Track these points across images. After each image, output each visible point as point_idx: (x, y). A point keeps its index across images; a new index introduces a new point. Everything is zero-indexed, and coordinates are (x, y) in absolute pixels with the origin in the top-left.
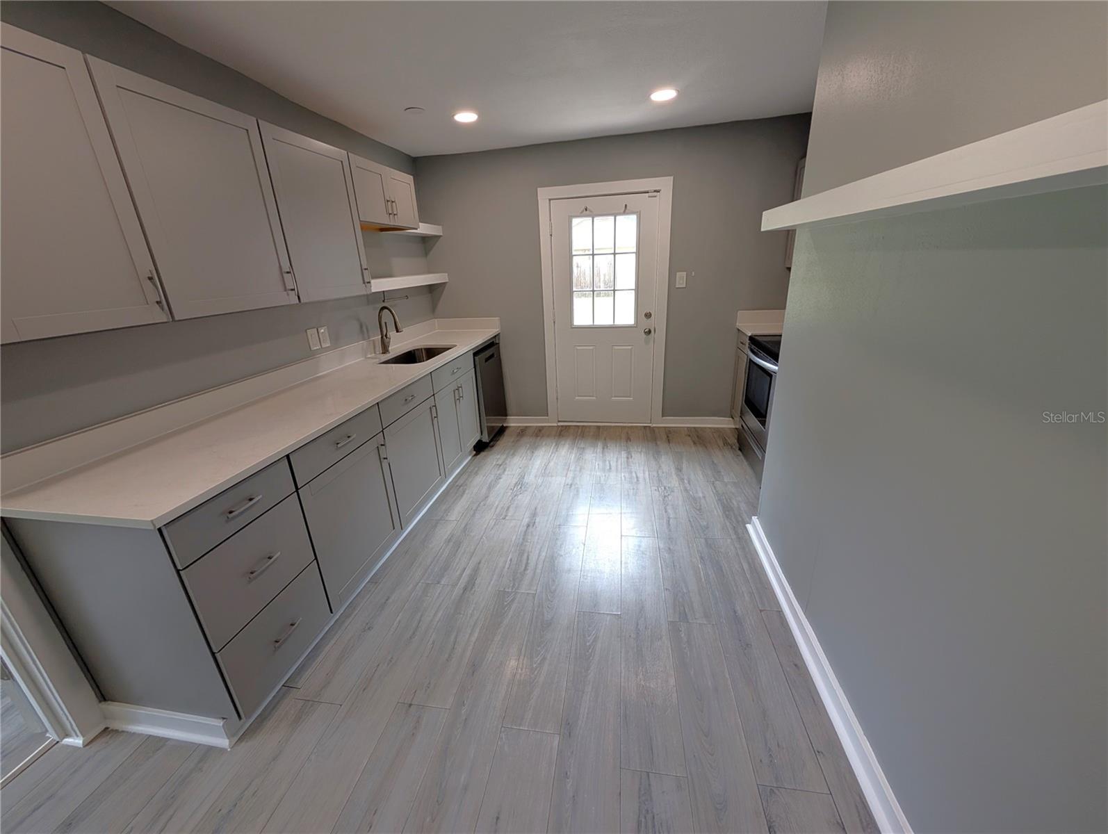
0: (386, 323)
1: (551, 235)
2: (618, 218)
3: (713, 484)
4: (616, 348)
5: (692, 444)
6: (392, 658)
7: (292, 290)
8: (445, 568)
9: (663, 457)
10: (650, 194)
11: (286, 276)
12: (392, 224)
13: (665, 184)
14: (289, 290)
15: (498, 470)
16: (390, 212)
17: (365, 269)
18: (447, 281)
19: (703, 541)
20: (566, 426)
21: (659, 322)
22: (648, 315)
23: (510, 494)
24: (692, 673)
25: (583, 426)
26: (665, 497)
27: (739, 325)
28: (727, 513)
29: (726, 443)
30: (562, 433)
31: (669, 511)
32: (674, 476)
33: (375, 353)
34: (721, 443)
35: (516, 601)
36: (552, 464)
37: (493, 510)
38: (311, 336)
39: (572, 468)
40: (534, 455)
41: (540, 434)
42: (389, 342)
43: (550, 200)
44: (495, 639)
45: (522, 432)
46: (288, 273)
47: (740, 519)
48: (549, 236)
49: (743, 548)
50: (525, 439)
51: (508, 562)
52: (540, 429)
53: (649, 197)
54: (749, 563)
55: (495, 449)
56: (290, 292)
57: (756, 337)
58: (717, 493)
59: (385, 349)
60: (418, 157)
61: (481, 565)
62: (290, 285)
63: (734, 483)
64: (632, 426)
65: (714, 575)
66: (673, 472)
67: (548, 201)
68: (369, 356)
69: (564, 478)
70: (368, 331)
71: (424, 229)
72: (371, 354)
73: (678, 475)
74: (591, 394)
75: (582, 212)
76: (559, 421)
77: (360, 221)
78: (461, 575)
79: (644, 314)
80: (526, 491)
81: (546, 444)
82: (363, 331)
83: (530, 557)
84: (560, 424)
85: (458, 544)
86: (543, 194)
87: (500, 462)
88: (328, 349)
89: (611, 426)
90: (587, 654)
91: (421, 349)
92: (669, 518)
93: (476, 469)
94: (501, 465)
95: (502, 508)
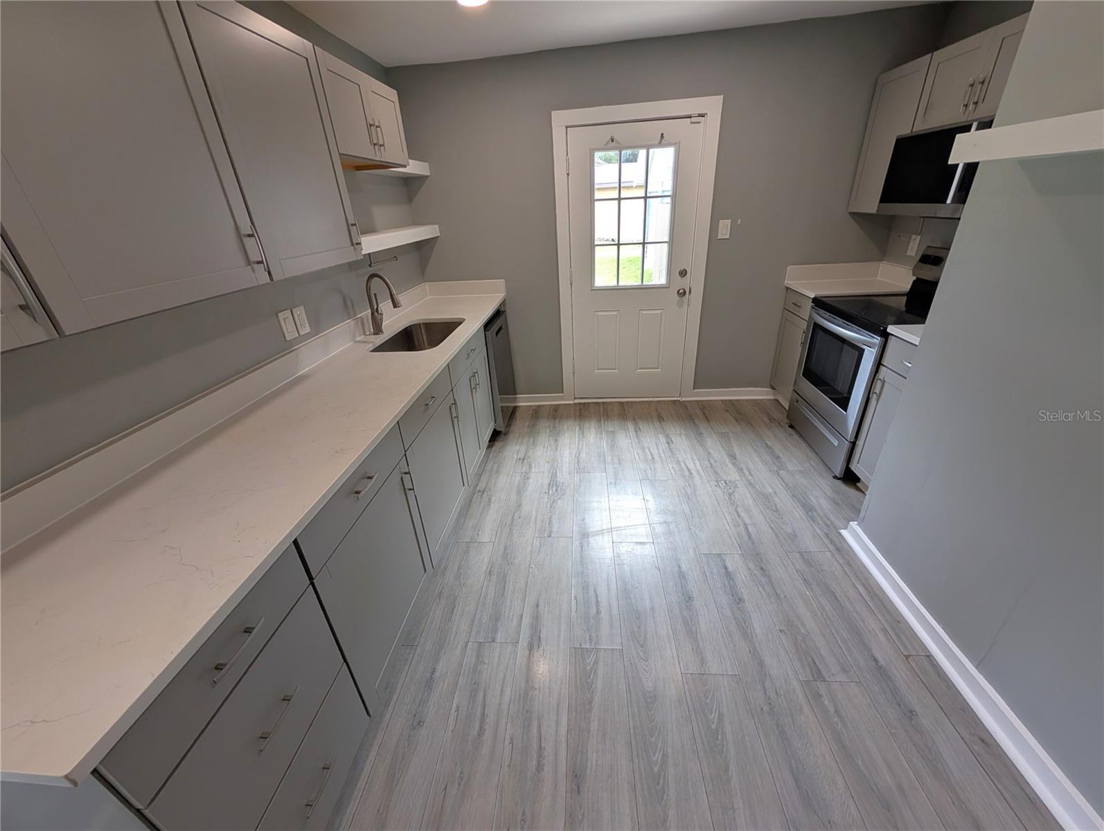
0: (375, 295)
1: (568, 174)
2: (651, 151)
3: (778, 474)
4: (644, 312)
5: (734, 421)
6: (462, 773)
7: (258, 263)
8: (496, 618)
9: (708, 440)
10: (693, 120)
11: (247, 241)
12: (378, 159)
13: (712, 105)
14: (254, 262)
15: (522, 467)
16: (375, 142)
17: (353, 225)
18: (439, 234)
19: (798, 555)
20: (585, 404)
21: (697, 282)
22: (683, 273)
23: (546, 500)
24: (860, 763)
25: (603, 403)
26: (730, 494)
27: (788, 282)
28: (810, 513)
29: (772, 420)
30: (583, 412)
31: (742, 514)
32: (730, 466)
33: (364, 334)
34: (766, 419)
35: (601, 663)
36: (583, 455)
37: (532, 525)
38: (284, 320)
39: (609, 459)
40: (560, 444)
41: (557, 414)
42: (381, 319)
43: (567, 127)
44: (592, 729)
45: (536, 413)
46: (250, 236)
47: (829, 523)
48: (566, 176)
49: (849, 564)
50: (544, 424)
51: (574, 602)
52: (556, 409)
53: (692, 123)
54: (863, 585)
55: (511, 436)
56: (256, 266)
57: (822, 299)
58: (787, 486)
59: (378, 330)
60: (391, 68)
61: (540, 608)
62: (255, 256)
63: (801, 472)
64: (659, 401)
65: (829, 605)
66: (727, 460)
67: (564, 128)
68: (358, 339)
69: (604, 474)
70: (353, 306)
71: (414, 168)
72: (360, 337)
73: (733, 464)
74: (614, 367)
75: (607, 143)
76: (575, 398)
77: (340, 154)
78: (520, 625)
79: (677, 271)
80: (564, 494)
81: (568, 429)
82: (348, 309)
83: (599, 593)
84: (577, 401)
85: (503, 579)
86: (560, 118)
87: (521, 455)
88: (308, 336)
89: (635, 402)
90: (718, 742)
91: (420, 324)
92: (745, 524)
93: (496, 466)
94: (523, 459)
95: (543, 521)
